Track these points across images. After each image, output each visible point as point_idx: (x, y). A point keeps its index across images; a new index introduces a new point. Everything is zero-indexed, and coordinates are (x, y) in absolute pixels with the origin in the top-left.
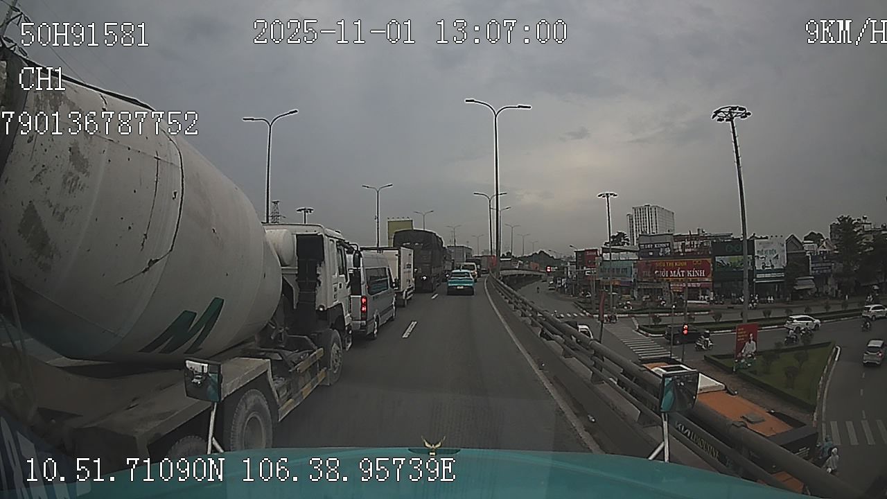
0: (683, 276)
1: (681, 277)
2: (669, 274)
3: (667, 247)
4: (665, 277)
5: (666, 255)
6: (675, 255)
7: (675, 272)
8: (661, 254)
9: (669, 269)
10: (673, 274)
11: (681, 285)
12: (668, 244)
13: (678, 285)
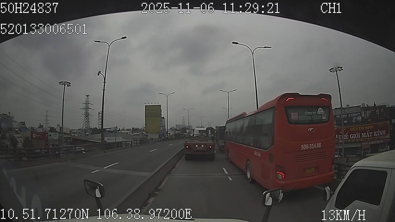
0: (371, 136)
1: (370, 137)
2: (361, 136)
3: (358, 115)
4: (358, 138)
5: (358, 122)
6: (364, 121)
7: (365, 134)
8: (354, 121)
9: (361, 132)
10: (364, 135)
11: (370, 143)
12: (359, 114)
13: (367, 143)
